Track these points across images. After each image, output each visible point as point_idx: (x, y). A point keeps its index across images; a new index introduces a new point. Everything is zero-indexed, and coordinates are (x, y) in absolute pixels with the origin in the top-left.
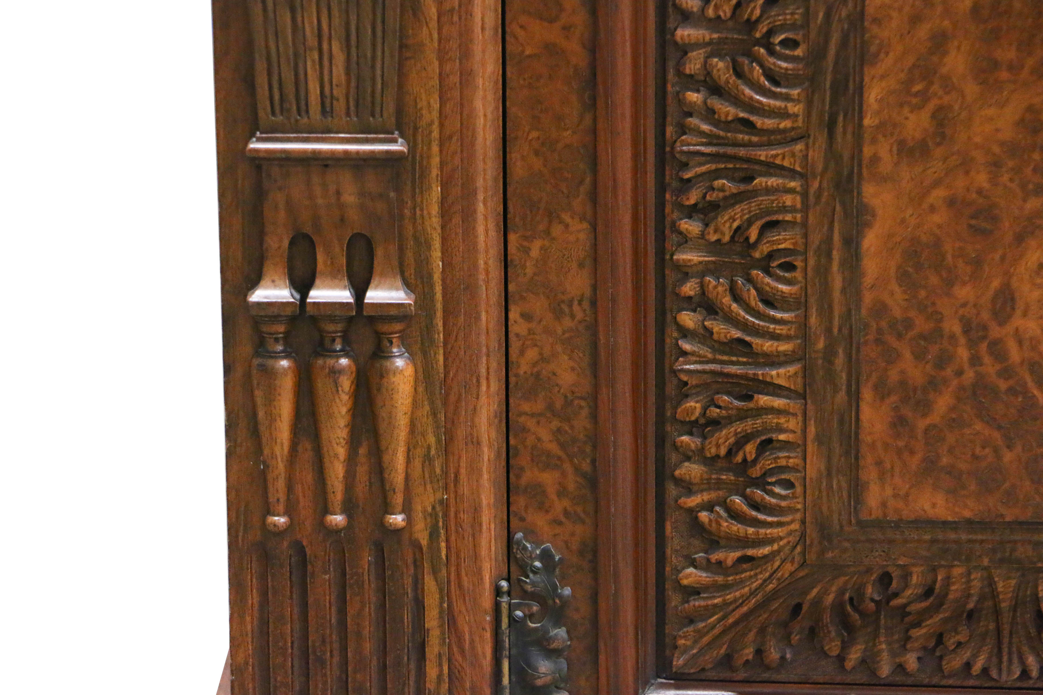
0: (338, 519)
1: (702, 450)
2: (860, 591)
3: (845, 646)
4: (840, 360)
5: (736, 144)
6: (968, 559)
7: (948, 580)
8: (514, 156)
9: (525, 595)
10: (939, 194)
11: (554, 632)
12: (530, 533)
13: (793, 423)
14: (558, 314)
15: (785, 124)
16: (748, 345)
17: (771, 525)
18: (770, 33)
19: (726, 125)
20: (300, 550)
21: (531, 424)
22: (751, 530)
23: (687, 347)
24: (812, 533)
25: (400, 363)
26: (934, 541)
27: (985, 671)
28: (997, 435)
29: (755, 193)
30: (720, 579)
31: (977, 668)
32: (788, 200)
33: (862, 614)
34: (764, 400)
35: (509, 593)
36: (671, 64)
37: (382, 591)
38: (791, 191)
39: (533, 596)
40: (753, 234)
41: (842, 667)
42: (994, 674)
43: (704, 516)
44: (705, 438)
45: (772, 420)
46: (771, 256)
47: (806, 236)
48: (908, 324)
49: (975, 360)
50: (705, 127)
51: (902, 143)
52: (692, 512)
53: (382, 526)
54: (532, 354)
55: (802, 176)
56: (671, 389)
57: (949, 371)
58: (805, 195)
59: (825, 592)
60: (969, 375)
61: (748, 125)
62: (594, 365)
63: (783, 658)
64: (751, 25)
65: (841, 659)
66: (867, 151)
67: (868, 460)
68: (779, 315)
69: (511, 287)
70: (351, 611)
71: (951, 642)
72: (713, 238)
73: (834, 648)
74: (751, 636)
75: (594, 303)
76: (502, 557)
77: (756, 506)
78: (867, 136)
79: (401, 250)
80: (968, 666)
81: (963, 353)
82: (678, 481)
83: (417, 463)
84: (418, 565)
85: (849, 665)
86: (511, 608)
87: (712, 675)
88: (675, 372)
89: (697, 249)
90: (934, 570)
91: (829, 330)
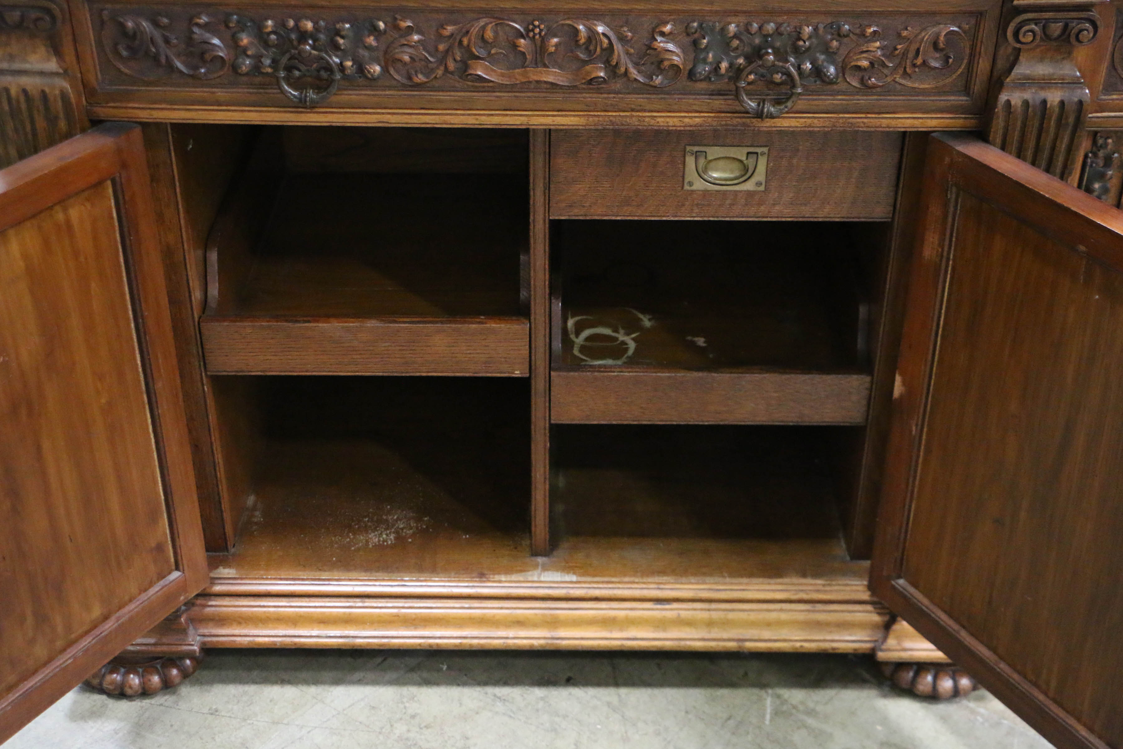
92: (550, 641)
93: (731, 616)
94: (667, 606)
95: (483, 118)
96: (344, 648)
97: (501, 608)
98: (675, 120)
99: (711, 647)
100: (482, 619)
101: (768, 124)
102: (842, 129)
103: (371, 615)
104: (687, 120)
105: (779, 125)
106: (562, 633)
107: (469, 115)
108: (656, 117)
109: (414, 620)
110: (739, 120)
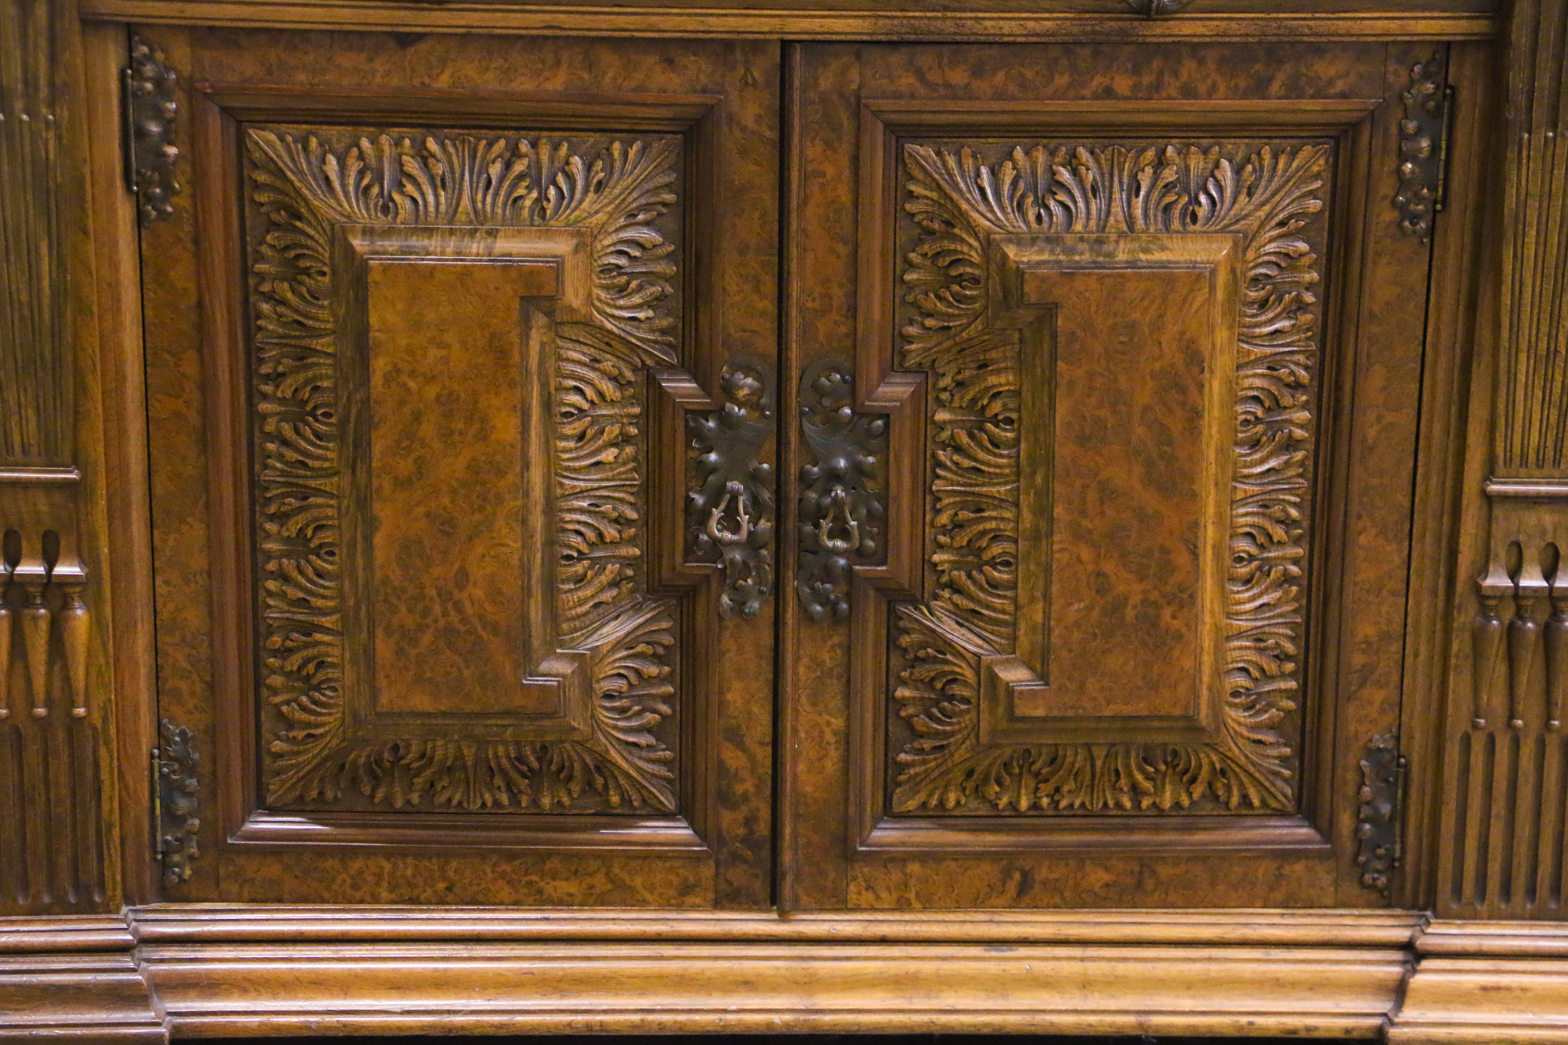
0: (41, 711)
1: (282, 668)
2: (380, 754)
3: (374, 789)
4: (363, 614)
5: (298, 476)
6: (445, 736)
7: (434, 748)
8: (157, 480)
9: (170, 758)
10: (421, 510)
11: (188, 782)
12: (172, 720)
13: (336, 651)
14: (187, 582)
15: (326, 465)
16: (308, 601)
17: (324, 714)
18: (315, 408)
19: (291, 464)
20: (17, 730)
21: (170, 650)
22: (312, 718)
23: (271, 602)
24: (348, 720)
25: (79, 612)
26: (423, 725)
27: (460, 803)
28: (458, 659)
29: (308, 508)
30: (295, 748)
31: (455, 802)
32: (330, 512)
33: (383, 770)
34: (318, 636)
35: (159, 757)
36: (257, 426)
37: (72, 756)
38: (331, 506)
39: (175, 759)
40: (309, 532)
41: (372, 803)
42: (465, 805)
43: (284, 709)
44: (284, 659)
45: (323, 649)
46: (321, 546)
47: (341, 535)
48: (404, 590)
49: (445, 614)
50: (279, 465)
51: (396, 478)
52: (277, 706)
53: (70, 715)
54: (171, 606)
55: (338, 497)
56: (262, 629)
57: (429, 620)
58: (339, 509)
59: (359, 756)
60: (442, 622)
61: (304, 465)
62: (211, 613)
63: (336, 797)
64: (304, 403)
65: (372, 796)
66: (375, 483)
67: (381, 675)
68: (327, 584)
69: (157, 564)
70: (52, 769)
71: (439, 787)
72: (286, 534)
73: (367, 790)
74: (315, 783)
75: (209, 575)
76: (155, 734)
77: (316, 703)
78: (375, 473)
79: (79, 541)
80: (450, 800)
81: (437, 609)
82: (269, 687)
83: (93, 675)
84: (95, 739)
85: (377, 800)
86: (161, 766)
87: (292, 807)
88: (265, 618)
89: (277, 541)
90: (425, 742)
91: (356, 593)
92: (802, 1017)
93: (1122, 968)
94: (1009, 954)
95: (711, 20)
96: (432, 1033)
97: (716, 958)
98: (1013, 23)
99: (1090, 1025)
100: (682, 976)
101: (1158, 31)
102: (1275, 39)
103: (482, 973)
104: (1031, 24)
105: (1176, 32)
106: (824, 1001)
107: (689, 15)
108: (983, 19)
109: (560, 981)
110: (1112, 23)
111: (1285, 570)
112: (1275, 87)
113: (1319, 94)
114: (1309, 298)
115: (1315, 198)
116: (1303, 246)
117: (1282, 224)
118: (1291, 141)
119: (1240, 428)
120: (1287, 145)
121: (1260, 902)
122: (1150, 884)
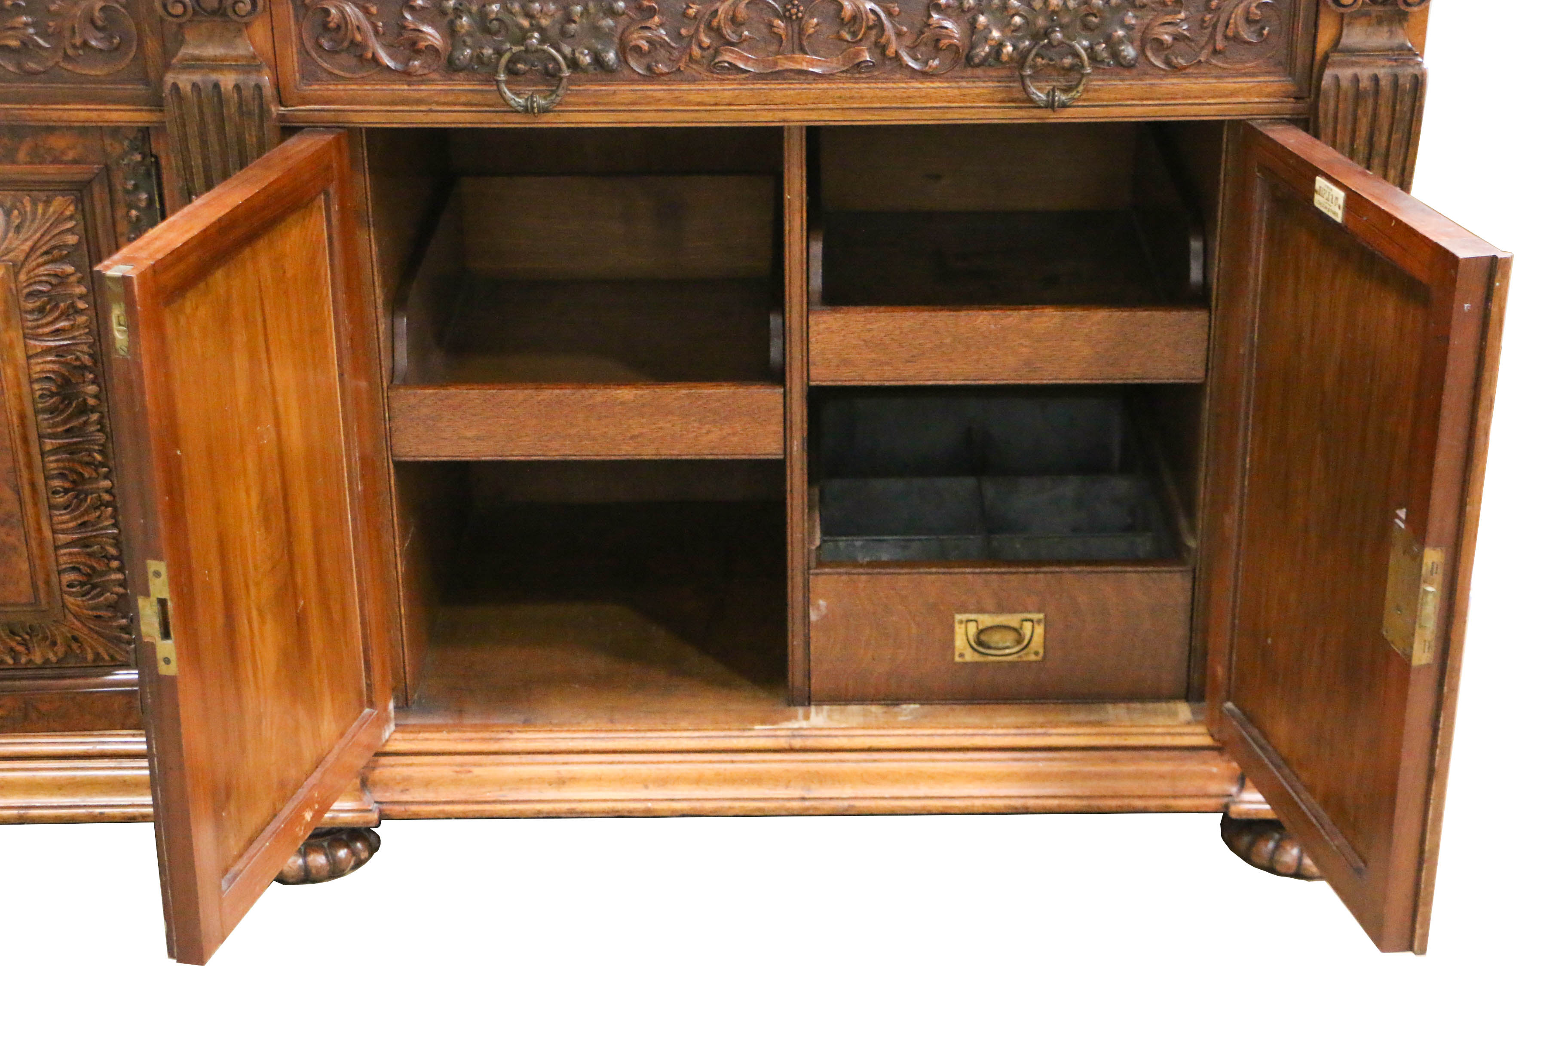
111: (100, 496)
112: (22, 155)
113: (56, 161)
114: (81, 305)
115: (73, 234)
116: (70, 269)
117: (46, 253)
118: (46, 193)
119: (39, 400)
120: (43, 196)
121: (119, 727)
122: (34, 715)
